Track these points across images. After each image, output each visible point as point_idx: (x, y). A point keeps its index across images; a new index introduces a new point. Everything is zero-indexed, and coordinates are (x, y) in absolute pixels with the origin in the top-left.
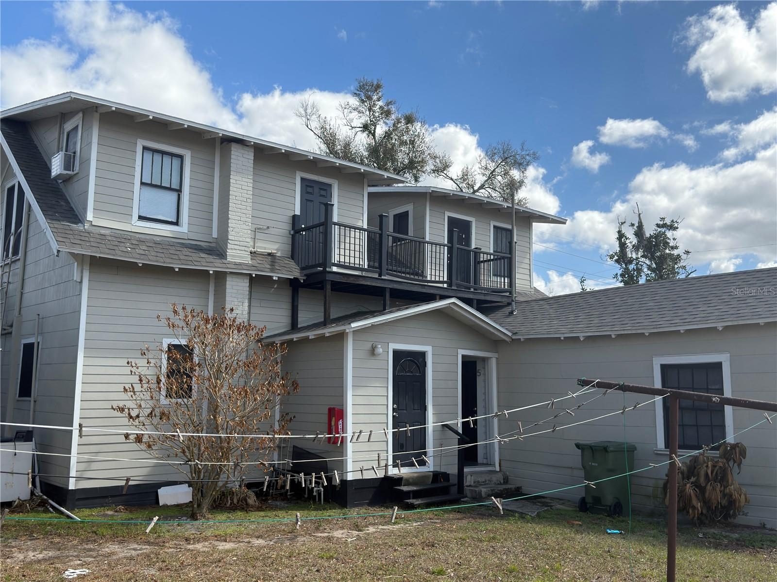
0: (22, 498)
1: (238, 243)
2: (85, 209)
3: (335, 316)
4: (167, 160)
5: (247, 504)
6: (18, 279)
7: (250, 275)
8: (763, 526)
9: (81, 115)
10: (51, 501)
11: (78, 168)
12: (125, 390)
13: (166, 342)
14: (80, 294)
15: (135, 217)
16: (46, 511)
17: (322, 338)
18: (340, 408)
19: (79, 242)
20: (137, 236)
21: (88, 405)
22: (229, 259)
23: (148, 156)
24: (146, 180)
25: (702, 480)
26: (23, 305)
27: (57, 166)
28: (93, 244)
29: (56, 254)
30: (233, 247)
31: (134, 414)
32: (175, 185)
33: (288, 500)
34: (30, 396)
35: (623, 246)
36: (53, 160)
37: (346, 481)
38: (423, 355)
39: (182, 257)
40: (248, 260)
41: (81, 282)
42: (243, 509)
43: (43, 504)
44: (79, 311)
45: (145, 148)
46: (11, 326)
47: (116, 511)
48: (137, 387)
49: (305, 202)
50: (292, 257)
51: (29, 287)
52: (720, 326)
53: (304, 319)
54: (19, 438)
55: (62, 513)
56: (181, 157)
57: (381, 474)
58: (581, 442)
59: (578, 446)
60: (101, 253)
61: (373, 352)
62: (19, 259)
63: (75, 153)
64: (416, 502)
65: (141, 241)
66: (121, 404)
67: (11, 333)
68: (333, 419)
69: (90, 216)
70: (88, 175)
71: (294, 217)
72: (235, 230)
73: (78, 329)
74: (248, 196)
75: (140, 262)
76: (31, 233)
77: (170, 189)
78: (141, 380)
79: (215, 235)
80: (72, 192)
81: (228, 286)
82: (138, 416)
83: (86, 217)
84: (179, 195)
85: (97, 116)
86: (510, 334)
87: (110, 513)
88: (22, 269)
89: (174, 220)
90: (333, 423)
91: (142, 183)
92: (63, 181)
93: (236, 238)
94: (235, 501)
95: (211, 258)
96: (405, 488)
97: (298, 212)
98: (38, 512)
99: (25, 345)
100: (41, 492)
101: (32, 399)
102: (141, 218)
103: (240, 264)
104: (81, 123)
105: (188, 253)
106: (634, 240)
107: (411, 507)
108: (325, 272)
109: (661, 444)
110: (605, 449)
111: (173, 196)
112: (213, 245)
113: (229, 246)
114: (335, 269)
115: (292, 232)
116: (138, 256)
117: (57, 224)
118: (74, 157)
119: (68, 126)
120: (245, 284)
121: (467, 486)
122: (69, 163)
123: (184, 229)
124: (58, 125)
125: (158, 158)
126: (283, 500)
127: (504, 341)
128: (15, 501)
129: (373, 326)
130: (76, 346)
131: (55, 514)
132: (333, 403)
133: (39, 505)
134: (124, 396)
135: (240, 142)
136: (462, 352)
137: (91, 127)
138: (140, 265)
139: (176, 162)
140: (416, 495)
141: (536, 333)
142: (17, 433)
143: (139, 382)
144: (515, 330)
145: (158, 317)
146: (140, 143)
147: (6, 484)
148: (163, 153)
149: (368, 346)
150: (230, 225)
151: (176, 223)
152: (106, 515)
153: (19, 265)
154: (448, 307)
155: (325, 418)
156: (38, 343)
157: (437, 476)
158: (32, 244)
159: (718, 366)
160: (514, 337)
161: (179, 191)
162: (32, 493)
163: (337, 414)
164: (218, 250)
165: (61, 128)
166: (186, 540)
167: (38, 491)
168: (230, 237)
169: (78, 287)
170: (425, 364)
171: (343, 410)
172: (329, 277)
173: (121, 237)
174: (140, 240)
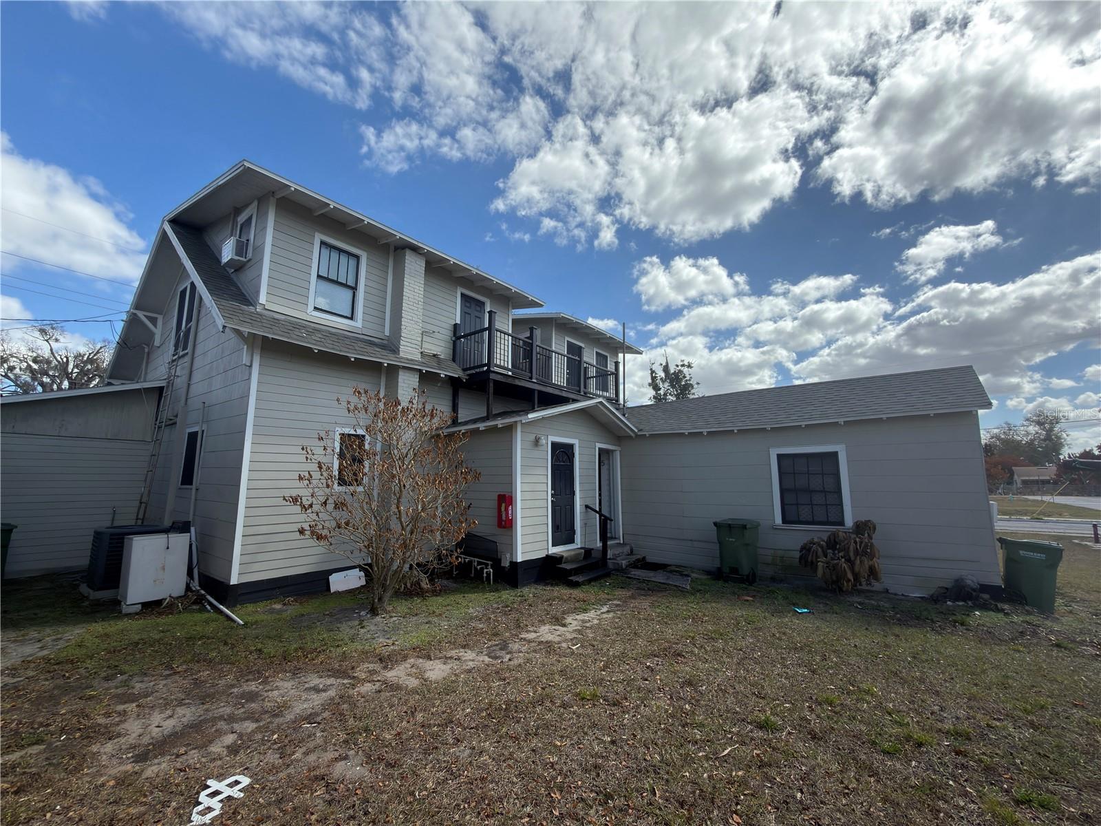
0: (175, 594)
1: (410, 341)
2: (258, 292)
3: (497, 412)
4: (344, 259)
5: (421, 588)
6: (187, 372)
7: (420, 371)
8: (887, 591)
9: (255, 203)
10: (209, 597)
11: (251, 255)
12: (301, 478)
13: (339, 430)
14: (249, 379)
15: (311, 308)
16: (203, 610)
17: (494, 429)
18: (510, 494)
19: (250, 321)
20: (313, 325)
21: (254, 493)
22: (402, 354)
23: (325, 252)
24: (324, 273)
25: (852, 554)
26: (191, 395)
27: (227, 253)
28: (264, 325)
29: (221, 330)
30: (405, 343)
31: (306, 503)
32: (351, 283)
33: (452, 578)
34: (191, 484)
35: (654, 378)
36: (224, 248)
37: (516, 563)
38: (571, 446)
39: (357, 348)
40: (418, 357)
41: (251, 366)
42: (418, 594)
43: (200, 600)
44: (248, 396)
45: (323, 243)
46: (176, 416)
47: (284, 604)
48: (316, 475)
49: (464, 314)
50: (454, 360)
51: (197, 376)
52: (841, 421)
53: (463, 415)
54: (174, 528)
55: (221, 612)
56: (357, 257)
57: (542, 555)
58: (718, 520)
59: (715, 524)
60: (274, 334)
61: (537, 442)
62: (187, 353)
63: (248, 240)
64: (580, 579)
65: (319, 331)
66: (294, 493)
67: (175, 423)
68: (503, 505)
69: (263, 299)
70: (262, 259)
71: (455, 325)
72: (408, 328)
73: (246, 414)
74: (420, 299)
75: (316, 348)
76: (201, 327)
77: (345, 285)
78: (320, 468)
79: (387, 333)
80: (244, 278)
81: (400, 380)
82: (311, 506)
83: (258, 300)
84: (354, 293)
85: (273, 201)
86: (636, 431)
87: (278, 606)
88: (189, 362)
89: (350, 316)
90: (503, 509)
91: (319, 276)
92: (235, 271)
93: (408, 336)
94: (409, 585)
95: (384, 352)
96: (568, 567)
97: (458, 322)
98: (193, 611)
99: (189, 434)
100: (200, 586)
101: (194, 487)
102: (316, 308)
103: (412, 360)
104: (256, 210)
105: (362, 346)
106: (663, 375)
107: (575, 585)
108: (489, 371)
109: (778, 520)
110: (744, 527)
111: (349, 293)
112: (385, 342)
113: (402, 343)
114: (496, 369)
115: (454, 339)
116: (314, 342)
117: (224, 302)
118: (247, 244)
119: (242, 218)
120: (414, 380)
121: (610, 559)
122: (241, 248)
123: (358, 324)
124: (231, 223)
125: (335, 255)
126: (448, 579)
127: (631, 437)
128: (166, 599)
129: (543, 418)
130: (243, 432)
131: (213, 615)
132: (502, 490)
133: (195, 603)
134: (297, 484)
135: (415, 249)
136: (599, 445)
137: (266, 213)
138: (316, 351)
139: (352, 262)
140: (577, 571)
141: (673, 429)
142: (173, 523)
143: (318, 469)
144: (641, 427)
145: (338, 400)
146: (318, 237)
147: (155, 581)
148: (340, 251)
149: (532, 437)
150: (403, 323)
151: (351, 318)
152: (272, 611)
153: (187, 359)
154: (595, 406)
155: (496, 503)
156: (203, 431)
157: (588, 552)
158: (201, 336)
159: (834, 455)
160: (639, 433)
161: (354, 289)
162: (188, 588)
163: (506, 500)
164: (391, 346)
165: (235, 222)
166: (380, 659)
167: (195, 585)
168: (403, 335)
169: (247, 372)
170: (573, 455)
171: (512, 497)
172: (492, 376)
173: (296, 325)
174: (313, 329)
